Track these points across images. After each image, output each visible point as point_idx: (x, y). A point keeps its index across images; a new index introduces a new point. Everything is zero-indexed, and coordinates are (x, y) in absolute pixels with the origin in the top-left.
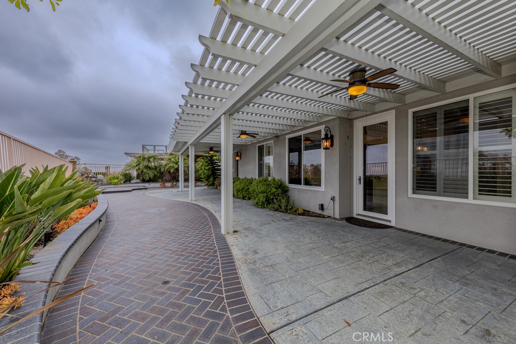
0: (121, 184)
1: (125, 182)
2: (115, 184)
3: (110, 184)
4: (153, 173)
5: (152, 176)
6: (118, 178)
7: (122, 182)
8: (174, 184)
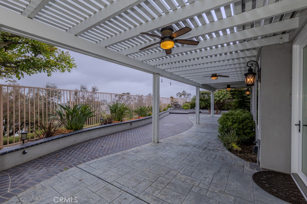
0: (189, 109)
1: (191, 108)
2: (186, 109)
3: (183, 109)
4: (204, 103)
5: (204, 106)
6: (187, 106)
7: (189, 108)
8: (219, 111)
